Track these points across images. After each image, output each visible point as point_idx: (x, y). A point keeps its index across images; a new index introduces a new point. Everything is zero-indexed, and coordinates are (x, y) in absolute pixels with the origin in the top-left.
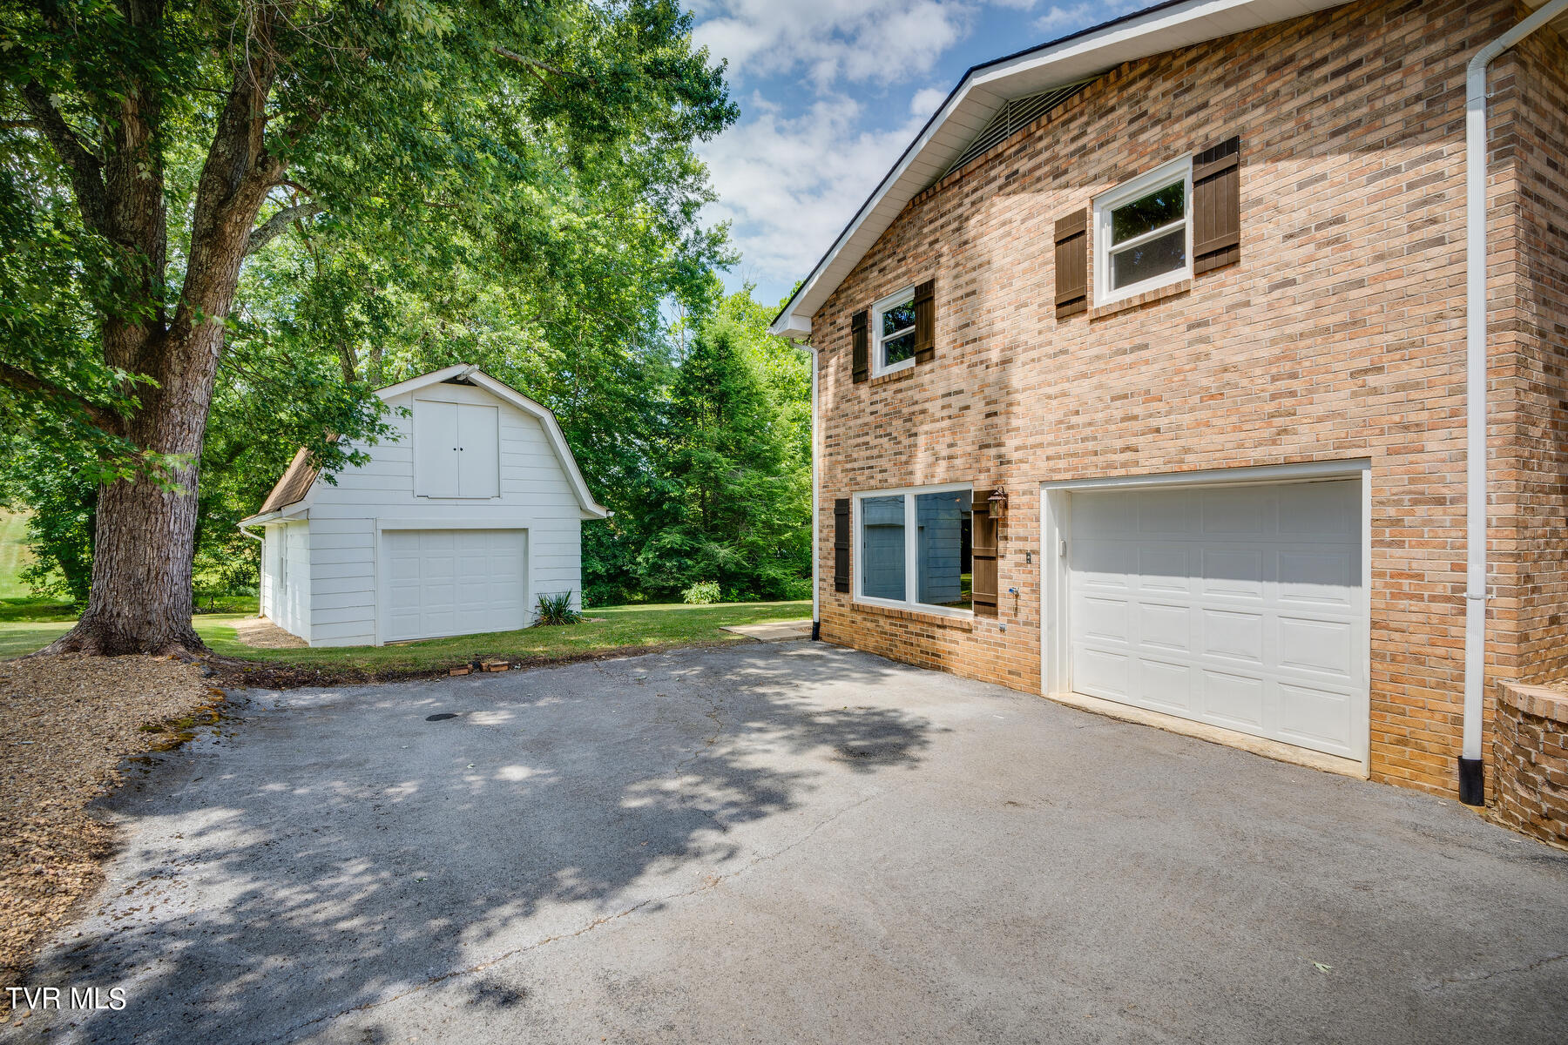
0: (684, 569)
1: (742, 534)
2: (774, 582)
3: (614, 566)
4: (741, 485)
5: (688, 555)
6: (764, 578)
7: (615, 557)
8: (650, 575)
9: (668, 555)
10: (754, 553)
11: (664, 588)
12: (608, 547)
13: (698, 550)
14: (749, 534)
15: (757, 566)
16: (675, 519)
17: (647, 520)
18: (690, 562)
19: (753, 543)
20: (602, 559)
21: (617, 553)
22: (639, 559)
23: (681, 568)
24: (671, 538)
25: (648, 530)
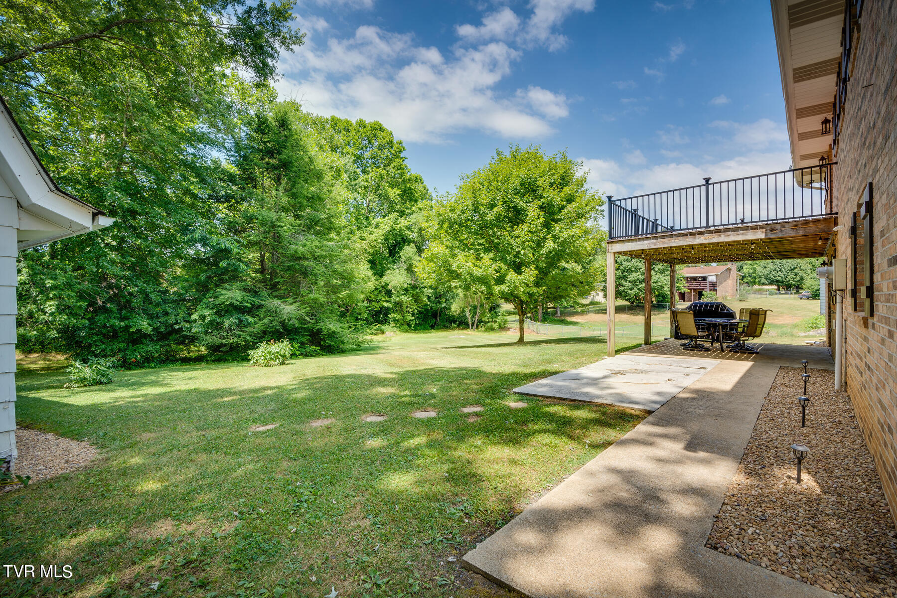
0: (245, 326)
1: (303, 291)
2: (332, 335)
3: (165, 324)
4: (304, 246)
5: (250, 311)
6: (325, 332)
7: (167, 314)
8: (206, 333)
9: (227, 311)
10: (315, 310)
11: (223, 345)
12: (158, 305)
13: (260, 307)
14: (311, 291)
15: (317, 322)
16: (234, 276)
17: (203, 277)
18: (250, 319)
19: (315, 300)
20: (151, 317)
21: (169, 310)
22: (195, 317)
23: (241, 324)
24: (232, 294)
25: (204, 288)
